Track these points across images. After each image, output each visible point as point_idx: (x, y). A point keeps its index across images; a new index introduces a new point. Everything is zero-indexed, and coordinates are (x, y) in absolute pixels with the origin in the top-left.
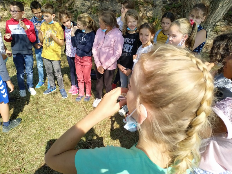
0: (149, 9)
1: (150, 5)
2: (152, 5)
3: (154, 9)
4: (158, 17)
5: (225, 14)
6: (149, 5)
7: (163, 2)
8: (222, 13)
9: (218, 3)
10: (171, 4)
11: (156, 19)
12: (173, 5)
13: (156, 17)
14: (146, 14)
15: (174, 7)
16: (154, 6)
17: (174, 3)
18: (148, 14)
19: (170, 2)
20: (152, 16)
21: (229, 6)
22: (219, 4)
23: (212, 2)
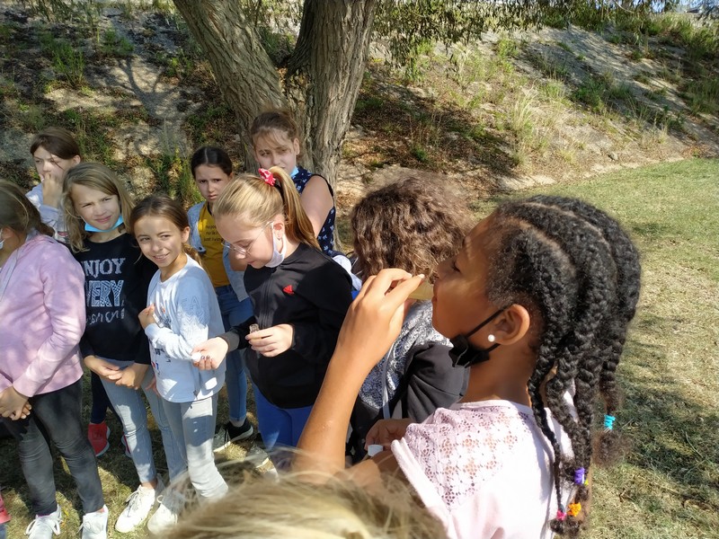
0: (143, 135)
1: (141, 123)
2: (147, 122)
3: (158, 130)
4: (177, 151)
5: (351, 115)
6: (136, 123)
7: (178, 107)
8: (345, 115)
9: (325, 92)
10: (203, 109)
11: (174, 157)
12: (211, 110)
13: (170, 154)
14: (137, 149)
15: (216, 116)
16: (155, 123)
17: (210, 105)
18: (145, 149)
19: (199, 104)
20: (156, 152)
21: (353, 96)
22: (327, 95)
23: (311, 92)
